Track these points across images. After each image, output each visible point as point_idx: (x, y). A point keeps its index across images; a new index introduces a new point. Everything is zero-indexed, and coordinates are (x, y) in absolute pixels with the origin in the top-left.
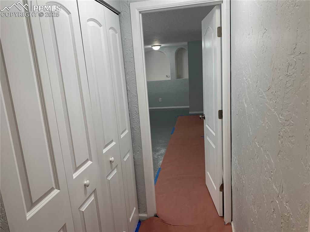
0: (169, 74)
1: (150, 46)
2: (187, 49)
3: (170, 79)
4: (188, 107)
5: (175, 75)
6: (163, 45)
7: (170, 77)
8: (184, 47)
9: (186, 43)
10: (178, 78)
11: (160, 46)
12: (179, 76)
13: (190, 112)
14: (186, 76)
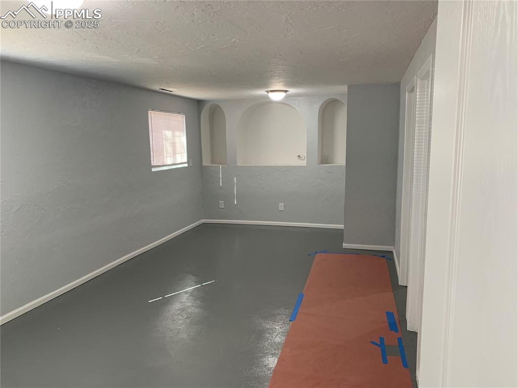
0: (304, 154)
1: (262, 92)
2: (345, 101)
3: (304, 163)
4: (342, 226)
5: (316, 156)
6: (292, 91)
7: (306, 160)
8: (339, 99)
9: (344, 89)
10: (322, 163)
11: (286, 91)
12: (325, 159)
13: (344, 244)
14: (340, 158)
